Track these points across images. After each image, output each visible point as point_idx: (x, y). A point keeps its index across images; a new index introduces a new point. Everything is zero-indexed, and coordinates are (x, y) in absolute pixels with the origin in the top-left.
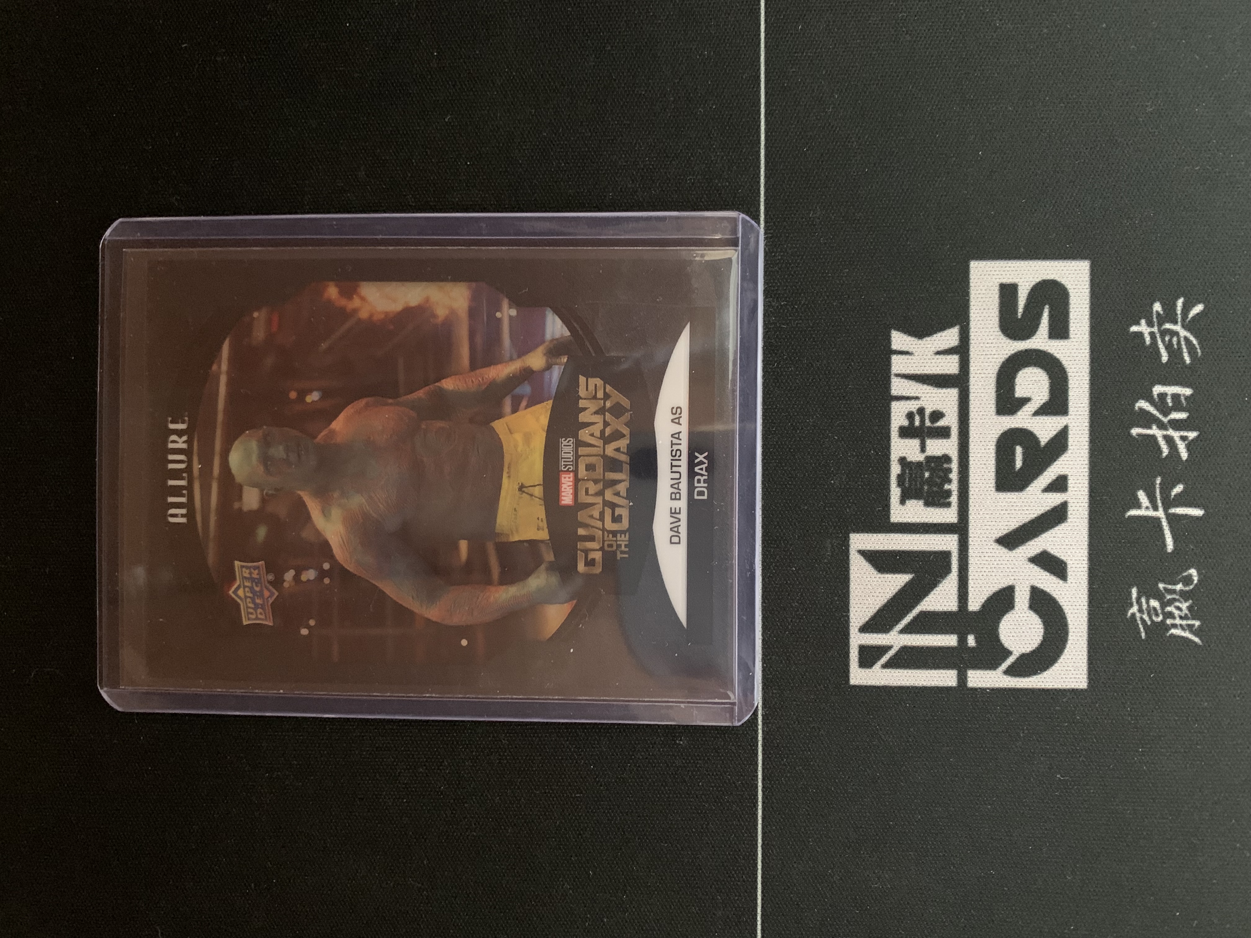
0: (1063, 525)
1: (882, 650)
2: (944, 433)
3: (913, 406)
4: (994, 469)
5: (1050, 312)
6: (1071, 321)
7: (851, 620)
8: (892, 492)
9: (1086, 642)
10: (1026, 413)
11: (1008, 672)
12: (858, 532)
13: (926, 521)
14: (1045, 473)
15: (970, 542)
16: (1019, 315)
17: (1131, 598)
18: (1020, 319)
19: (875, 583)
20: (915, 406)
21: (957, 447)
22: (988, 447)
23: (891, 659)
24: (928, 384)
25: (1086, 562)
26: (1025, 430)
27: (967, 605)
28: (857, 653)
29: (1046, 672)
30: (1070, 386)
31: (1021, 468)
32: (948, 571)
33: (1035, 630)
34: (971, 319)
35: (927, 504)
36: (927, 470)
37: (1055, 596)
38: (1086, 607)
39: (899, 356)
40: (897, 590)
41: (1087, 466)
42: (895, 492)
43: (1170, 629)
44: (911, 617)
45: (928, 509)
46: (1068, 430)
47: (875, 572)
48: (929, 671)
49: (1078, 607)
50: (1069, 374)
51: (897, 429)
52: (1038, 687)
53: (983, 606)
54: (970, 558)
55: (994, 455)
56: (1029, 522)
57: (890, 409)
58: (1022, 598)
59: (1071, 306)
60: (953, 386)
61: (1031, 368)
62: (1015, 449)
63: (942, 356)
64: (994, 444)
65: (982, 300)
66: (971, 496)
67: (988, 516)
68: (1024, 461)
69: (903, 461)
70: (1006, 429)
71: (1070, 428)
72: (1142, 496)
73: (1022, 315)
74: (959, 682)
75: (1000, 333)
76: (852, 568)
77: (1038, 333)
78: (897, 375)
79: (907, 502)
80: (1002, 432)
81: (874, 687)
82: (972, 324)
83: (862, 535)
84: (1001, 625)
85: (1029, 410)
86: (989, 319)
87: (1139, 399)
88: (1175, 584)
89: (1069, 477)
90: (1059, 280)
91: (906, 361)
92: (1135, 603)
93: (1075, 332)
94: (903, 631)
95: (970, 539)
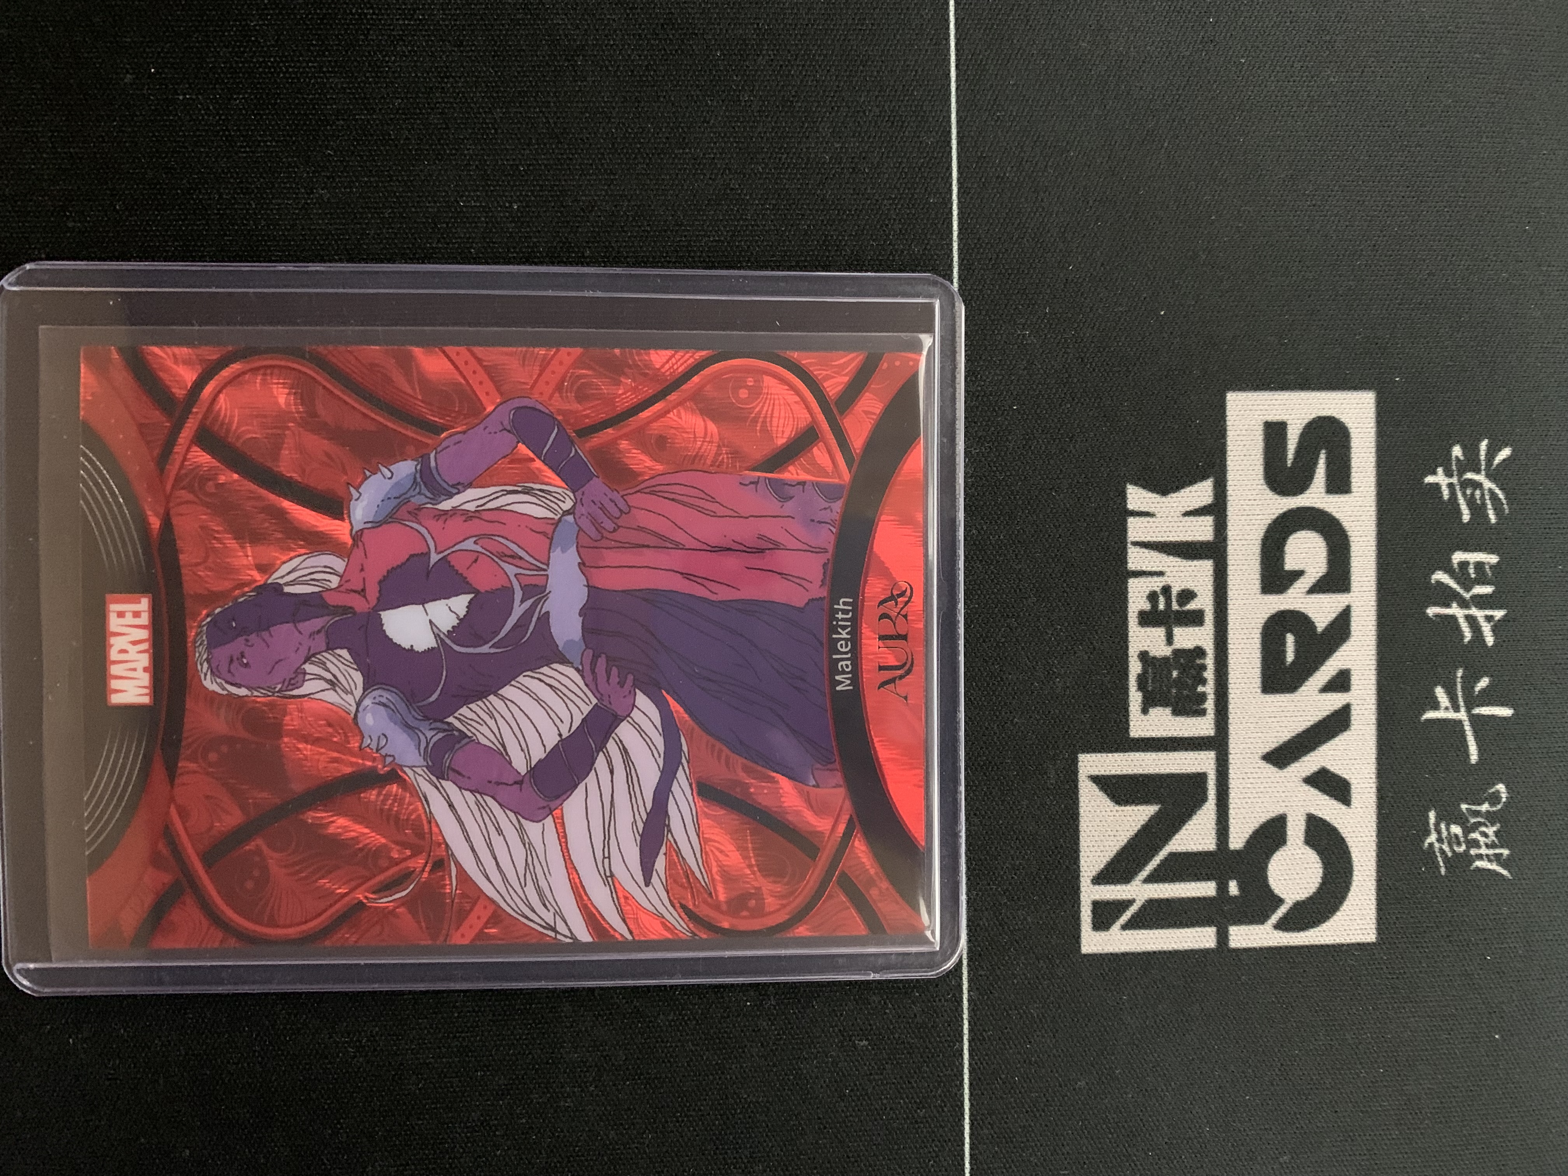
0: (1345, 733)
1: (1122, 905)
2: (1196, 618)
3: (1156, 584)
4: (1259, 665)
5: (1327, 458)
6: (1353, 470)
7: (1082, 869)
8: (1131, 698)
9: (1374, 883)
10: (1299, 591)
11: (1279, 926)
12: (1088, 752)
13: (1175, 734)
14: (1323, 668)
15: (1231, 761)
16: (1289, 463)
17: (1428, 823)
18: (1290, 468)
19: (1112, 818)
20: (1158, 584)
21: (1212, 637)
22: (1253, 636)
23: (1133, 916)
24: (1173, 555)
25: (1374, 780)
26: (1298, 612)
27: (1227, 843)
28: (1089, 913)
29: (1327, 923)
30: (1352, 554)
31: (1293, 663)
32: (1204, 799)
33: (1314, 870)
34: (1228, 468)
35: (1176, 712)
36: (1175, 669)
37: (1336, 825)
38: (1374, 838)
39: (1137, 518)
40: (1139, 827)
41: (1374, 658)
42: (1135, 698)
43: (1474, 862)
44: (1158, 862)
45: (1178, 718)
46: (1350, 611)
47: (1112, 804)
48: (1181, 930)
49: (1365, 839)
50: (1351, 539)
51: (1136, 614)
52: (1317, 943)
53: (1248, 842)
54: (1231, 781)
55: (1259, 646)
56: (1304, 732)
57: (1126, 588)
58: (1296, 830)
59: (1353, 451)
60: (1207, 557)
61: (1303, 532)
62: (1284, 638)
63: (1192, 518)
64: (1260, 630)
65: (1242, 443)
66: (1231, 700)
67: (1252, 726)
68: (1297, 652)
69: (1144, 656)
70: (1273, 611)
71: (1352, 609)
72: (1440, 693)
73: (1292, 463)
74: (1218, 942)
75: (1265, 487)
76: (1081, 799)
77: (1312, 486)
78: (1136, 544)
79: (1151, 710)
80: (1268, 615)
81: (1112, 954)
82: (1230, 476)
83: (1093, 755)
84: (1270, 866)
85: (1302, 586)
86: (1251, 468)
87: (1436, 570)
88: (1479, 804)
89: (1352, 672)
90: (1337, 416)
91: (1146, 524)
92: (1433, 831)
93: (1359, 484)
94: (1149, 880)
95: (1230, 756)
